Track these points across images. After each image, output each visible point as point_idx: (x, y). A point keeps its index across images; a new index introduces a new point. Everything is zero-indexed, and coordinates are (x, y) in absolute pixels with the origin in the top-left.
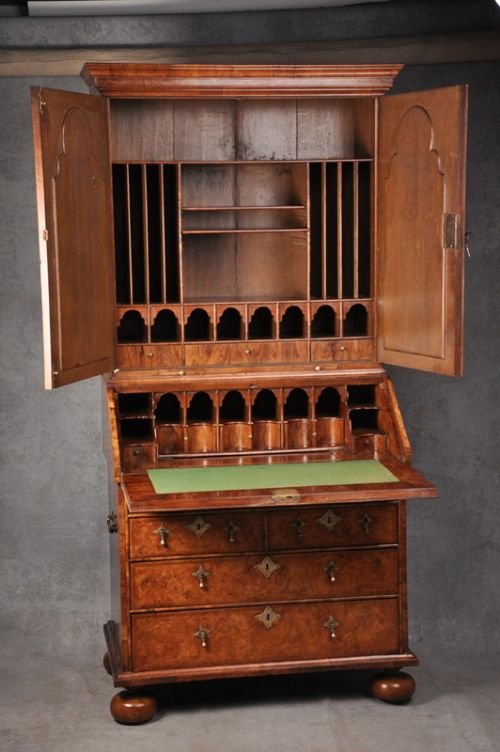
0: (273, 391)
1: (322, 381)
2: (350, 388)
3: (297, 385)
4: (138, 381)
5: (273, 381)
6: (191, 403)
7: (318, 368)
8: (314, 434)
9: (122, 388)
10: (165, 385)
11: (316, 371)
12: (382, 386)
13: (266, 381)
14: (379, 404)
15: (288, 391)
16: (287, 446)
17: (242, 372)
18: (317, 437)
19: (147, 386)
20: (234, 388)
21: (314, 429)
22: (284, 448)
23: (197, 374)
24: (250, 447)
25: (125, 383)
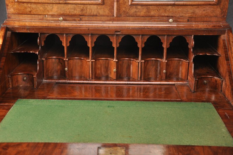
0: (134, 37)
1: (174, 31)
2: (196, 38)
3: (154, 33)
4: (27, 24)
5: (134, 29)
6: (70, 42)
7: (171, 20)
8: (164, 71)
9: (14, 28)
10: (48, 28)
11: (171, 23)
12: (224, 37)
13: (128, 29)
14: (220, 52)
15: (146, 38)
16: (142, 78)
17: (110, 21)
18: (166, 73)
19: (33, 28)
20: (103, 33)
21: (165, 67)
22: (141, 80)
23: (75, 20)
24: (115, 78)
25: (16, 24)
